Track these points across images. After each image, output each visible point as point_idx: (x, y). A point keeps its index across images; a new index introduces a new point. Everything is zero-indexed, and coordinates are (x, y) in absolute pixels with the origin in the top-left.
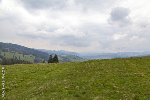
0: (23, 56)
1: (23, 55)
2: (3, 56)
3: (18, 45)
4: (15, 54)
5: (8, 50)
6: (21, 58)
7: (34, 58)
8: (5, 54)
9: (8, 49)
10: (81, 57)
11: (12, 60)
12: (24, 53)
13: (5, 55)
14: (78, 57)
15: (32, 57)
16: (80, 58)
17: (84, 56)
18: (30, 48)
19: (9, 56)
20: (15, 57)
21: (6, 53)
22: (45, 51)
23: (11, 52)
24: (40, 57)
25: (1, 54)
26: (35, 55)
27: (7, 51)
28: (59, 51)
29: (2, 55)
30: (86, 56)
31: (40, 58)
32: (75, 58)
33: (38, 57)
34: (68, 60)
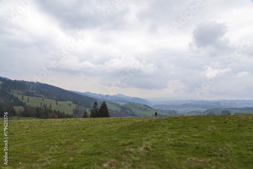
0: (57, 104)
1: (56, 101)
2: (25, 103)
3: (50, 85)
4: (43, 100)
5: (33, 93)
6: (52, 106)
7: (74, 106)
8: (28, 99)
9: (34, 91)
10: (151, 106)
11: (37, 109)
12: (59, 99)
13: (28, 102)
14: (146, 108)
15: (70, 105)
16: (150, 108)
17: (157, 106)
18: (67, 91)
19: (34, 102)
20: (43, 105)
21: (31, 98)
22: (92, 96)
23: (37, 96)
24: (83, 106)
25: (22, 99)
26: (75, 102)
27: (32, 95)
28: (115, 96)
29: (24, 101)
30: (160, 106)
31: (84, 108)
32: (141, 109)
33: (80, 105)
34: (129, 111)
